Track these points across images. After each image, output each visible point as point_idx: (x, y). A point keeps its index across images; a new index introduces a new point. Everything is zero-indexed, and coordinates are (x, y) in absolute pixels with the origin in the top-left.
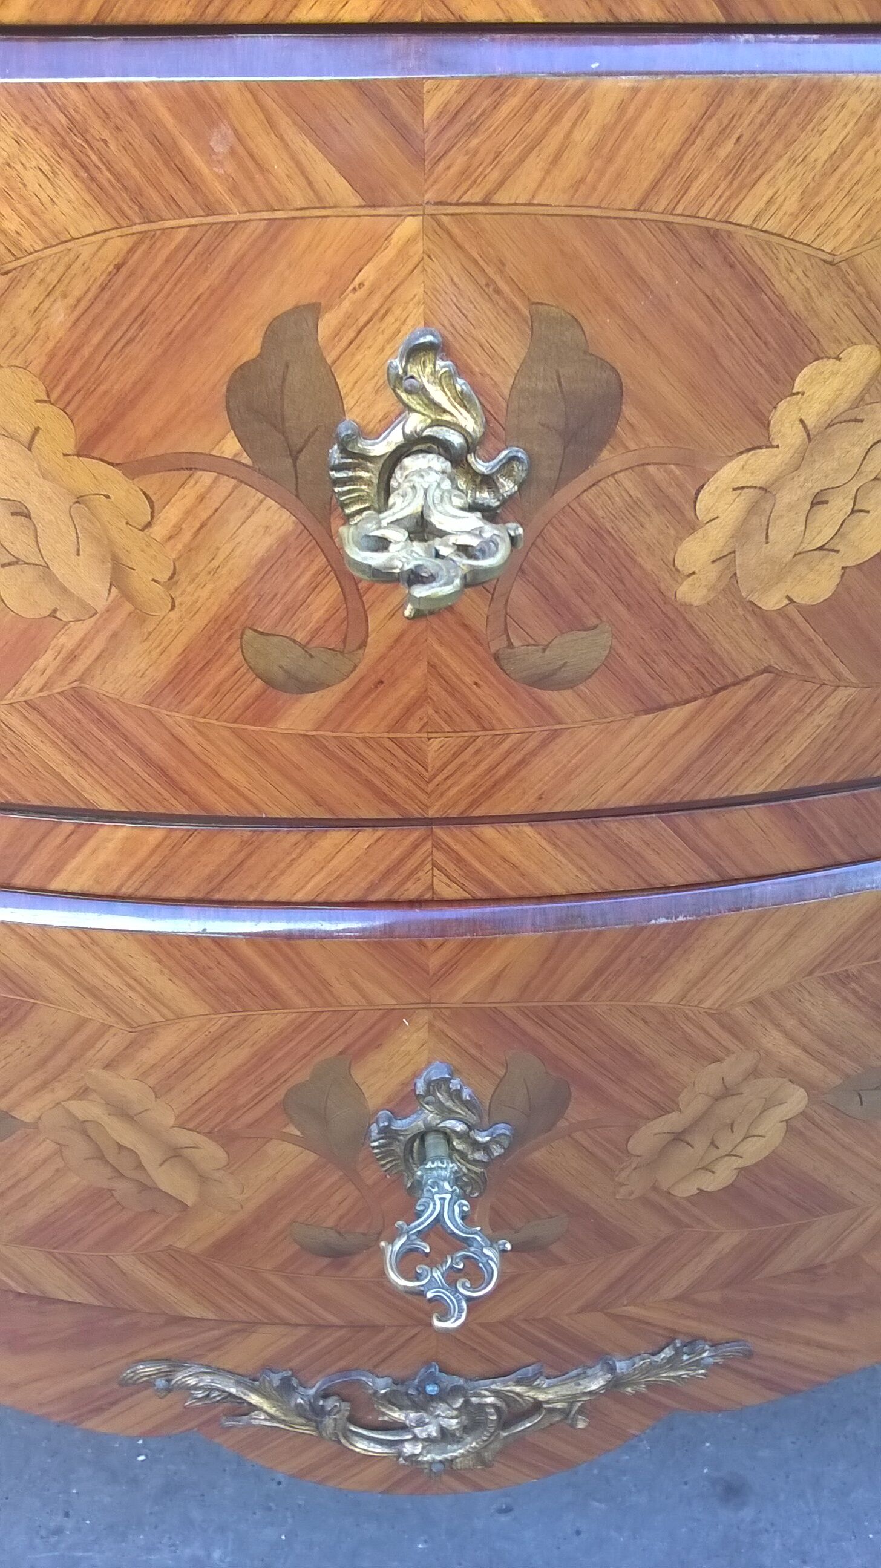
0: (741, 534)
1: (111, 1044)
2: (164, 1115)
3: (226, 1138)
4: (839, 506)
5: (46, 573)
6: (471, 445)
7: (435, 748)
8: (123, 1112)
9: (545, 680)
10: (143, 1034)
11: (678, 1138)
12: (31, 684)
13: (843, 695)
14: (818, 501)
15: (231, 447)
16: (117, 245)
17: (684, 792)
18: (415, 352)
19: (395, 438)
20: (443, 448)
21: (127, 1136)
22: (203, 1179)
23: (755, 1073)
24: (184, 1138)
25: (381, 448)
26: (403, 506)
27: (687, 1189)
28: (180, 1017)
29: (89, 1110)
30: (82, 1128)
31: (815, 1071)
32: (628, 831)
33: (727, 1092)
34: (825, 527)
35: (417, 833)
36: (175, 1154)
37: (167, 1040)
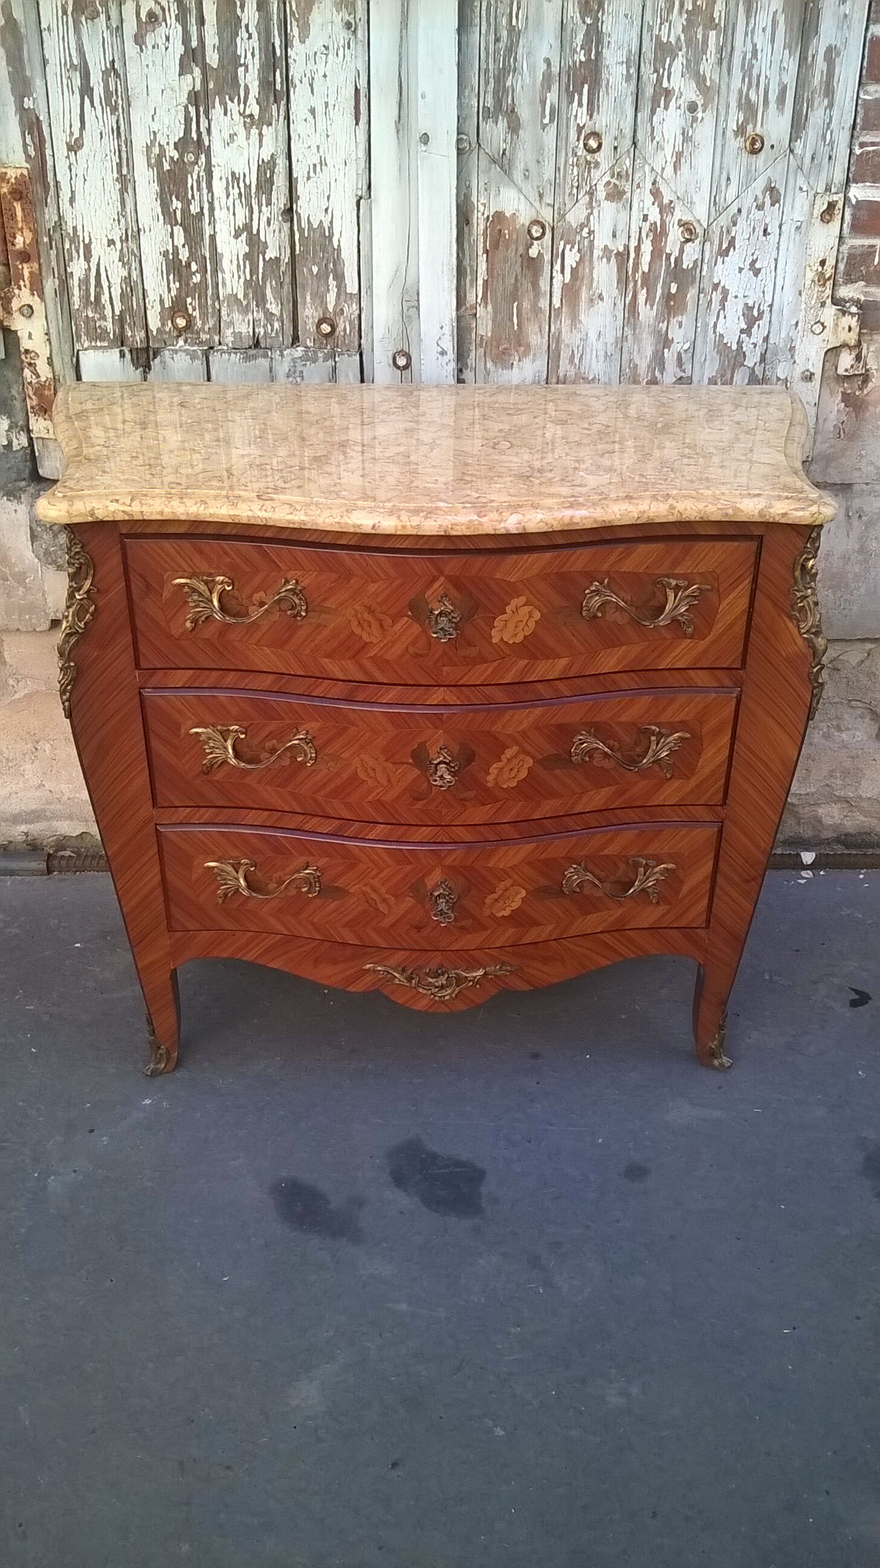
0: (498, 775)
1: (374, 873)
2: (383, 890)
3: (396, 896)
4: (516, 770)
5: (376, 779)
6: (450, 762)
7: (444, 811)
8: (374, 889)
9: (464, 800)
10: (381, 870)
11: (496, 900)
12: (370, 798)
13: (520, 804)
14: (511, 770)
15: (411, 761)
16: (396, 732)
17: (491, 821)
18: (441, 749)
19: (438, 760)
20: (445, 763)
21: (374, 896)
22: (390, 907)
23: (512, 885)
24: (387, 896)
25: (435, 762)
26: (439, 774)
27: (499, 915)
28: (390, 866)
29: (368, 889)
30: (364, 893)
31: (528, 886)
32: (482, 828)
33: (507, 889)
34: (513, 774)
35: (440, 828)
36: (384, 900)
37: (386, 872)
